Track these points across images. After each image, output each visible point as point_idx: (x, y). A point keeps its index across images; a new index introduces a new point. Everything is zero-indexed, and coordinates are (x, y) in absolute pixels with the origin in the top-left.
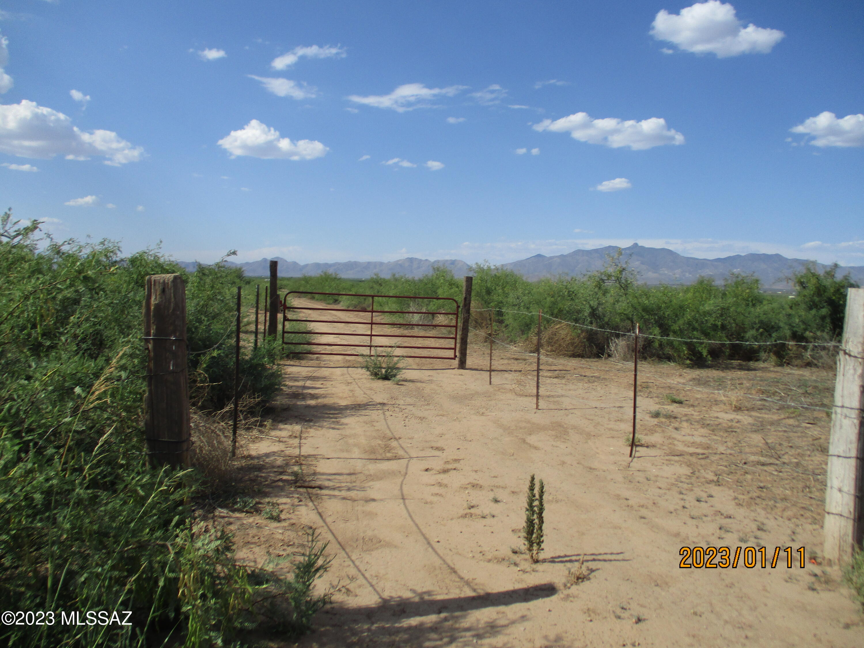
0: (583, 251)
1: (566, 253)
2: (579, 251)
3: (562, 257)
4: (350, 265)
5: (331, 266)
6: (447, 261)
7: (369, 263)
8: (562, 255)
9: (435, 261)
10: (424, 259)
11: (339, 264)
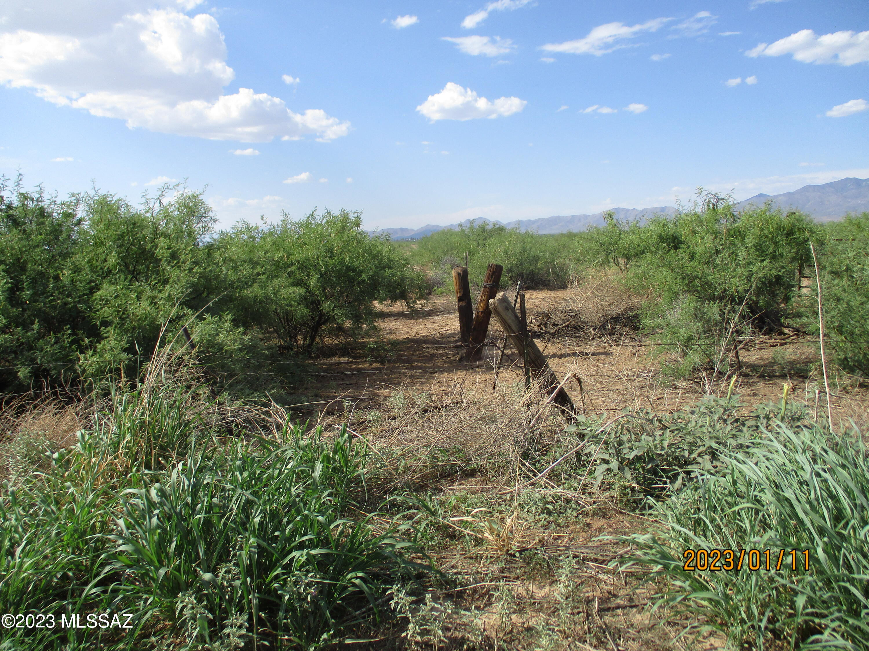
0: (814, 187)
1: (792, 190)
2: (809, 186)
3: (789, 194)
4: (553, 221)
5: (534, 222)
6: (656, 208)
7: (573, 216)
8: (789, 193)
9: (643, 210)
10: (631, 208)
11: (543, 220)
